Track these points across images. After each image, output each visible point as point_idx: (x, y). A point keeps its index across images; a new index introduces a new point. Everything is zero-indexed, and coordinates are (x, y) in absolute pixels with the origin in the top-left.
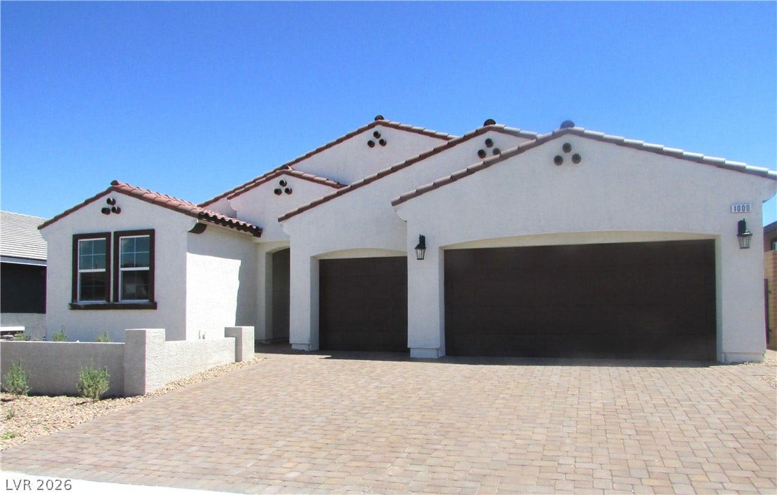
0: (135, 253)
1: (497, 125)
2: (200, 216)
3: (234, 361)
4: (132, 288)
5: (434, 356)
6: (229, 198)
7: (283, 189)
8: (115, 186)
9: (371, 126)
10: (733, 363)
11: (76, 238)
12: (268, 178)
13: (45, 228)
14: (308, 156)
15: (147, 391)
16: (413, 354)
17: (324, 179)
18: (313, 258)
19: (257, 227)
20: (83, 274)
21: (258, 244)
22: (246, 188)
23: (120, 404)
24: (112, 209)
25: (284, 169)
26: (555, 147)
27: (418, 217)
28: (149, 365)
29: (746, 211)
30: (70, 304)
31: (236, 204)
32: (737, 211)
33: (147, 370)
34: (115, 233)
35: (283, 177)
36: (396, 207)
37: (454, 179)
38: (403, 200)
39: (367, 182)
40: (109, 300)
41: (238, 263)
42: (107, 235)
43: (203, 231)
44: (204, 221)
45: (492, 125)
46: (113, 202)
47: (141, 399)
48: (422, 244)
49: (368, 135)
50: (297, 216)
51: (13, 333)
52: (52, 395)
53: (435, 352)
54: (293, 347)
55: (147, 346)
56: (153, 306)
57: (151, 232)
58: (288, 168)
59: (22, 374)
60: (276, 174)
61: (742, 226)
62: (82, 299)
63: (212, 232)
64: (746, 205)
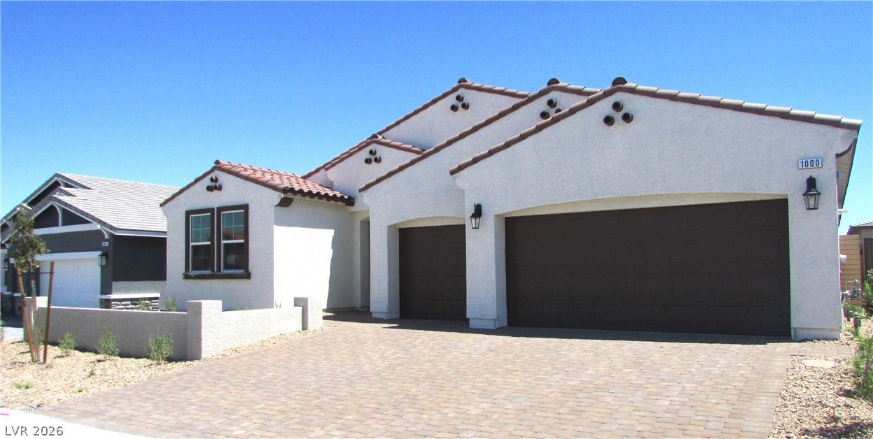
0: (233, 226)
1: (561, 84)
2: (285, 190)
3: (300, 329)
4: (232, 259)
5: (491, 326)
6: (327, 169)
7: (373, 158)
8: (218, 166)
9: (455, 90)
10: (805, 340)
11: (188, 213)
12: (360, 148)
13: (167, 205)
14: (398, 123)
15: (203, 356)
16: (472, 324)
17: (410, 146)
18: (391, 228)
19: (349, 198)
20: (194, 246)
21: (353, 213)
22: (341, 160)
23: (179, 367)
24: (215, 187)
25: (373, 139)
26: (605, 107)
27: (475, 184)
28: (205, 333)
29: (815, 166)
30: (184, 274)
31: (332, 174)
32: (804, 167)
33: (203, 337)
34: (217, 208)
35: (373, 147)
36: (455, 175)
37: (508, 145)
38: (461, 168)
39: (450, 143)
40: (213, 271)
41: (331, 232)
42: (211, 210)
43: (289, 205)
44: (290, 195)
45: (555, 85)
46: (216, 180)
47: (196, 363)
48: (478, 212)
49: (451, 100)
50: (376, 186)
51: (150, 299)
52: (137, 357)
53: (493, 322)
54: (374, 315)
55: (203, 316)
56: (248, 276)
57: (246, 207)
58: (377, 137)
59: (113, 339)
60: (367, 144)
61: (811, 183)
62: (194, 268)
63: (299, 205)
64: (815, 160)
